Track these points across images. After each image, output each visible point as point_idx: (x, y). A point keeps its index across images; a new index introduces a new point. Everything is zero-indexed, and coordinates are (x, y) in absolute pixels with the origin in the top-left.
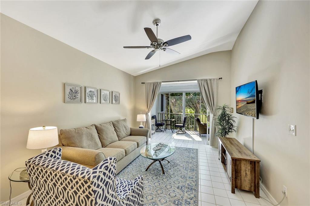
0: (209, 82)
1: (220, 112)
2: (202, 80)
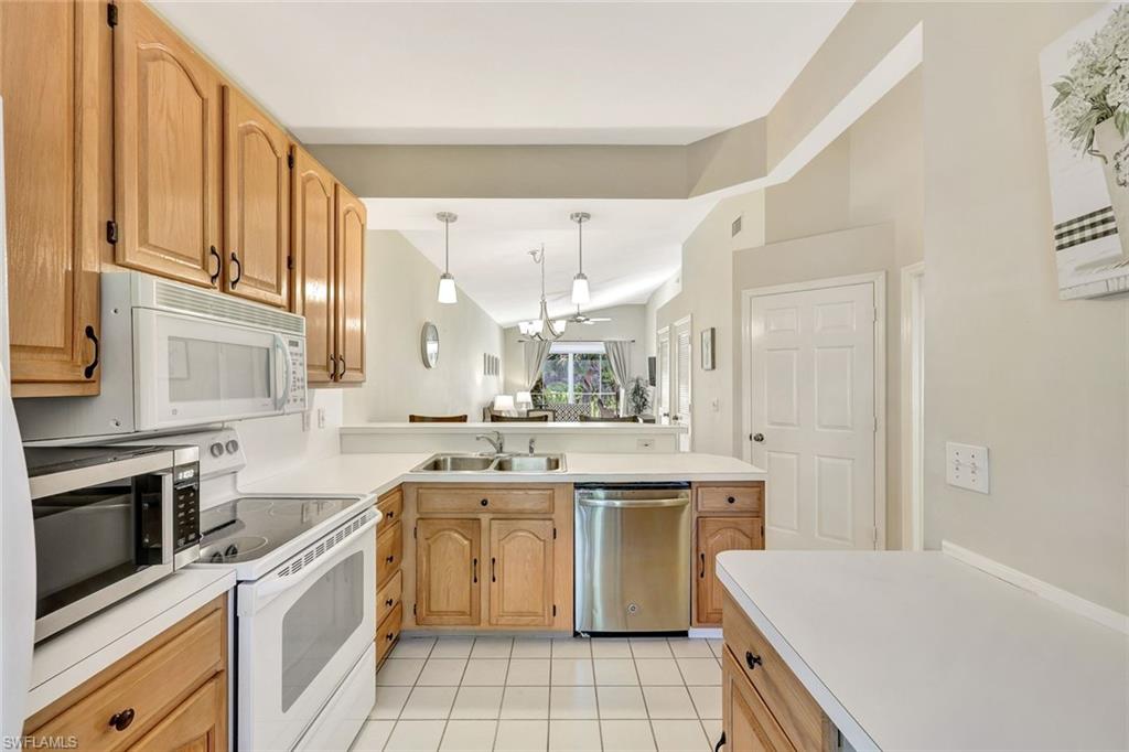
0: (619, 344)
2: (610, 342)
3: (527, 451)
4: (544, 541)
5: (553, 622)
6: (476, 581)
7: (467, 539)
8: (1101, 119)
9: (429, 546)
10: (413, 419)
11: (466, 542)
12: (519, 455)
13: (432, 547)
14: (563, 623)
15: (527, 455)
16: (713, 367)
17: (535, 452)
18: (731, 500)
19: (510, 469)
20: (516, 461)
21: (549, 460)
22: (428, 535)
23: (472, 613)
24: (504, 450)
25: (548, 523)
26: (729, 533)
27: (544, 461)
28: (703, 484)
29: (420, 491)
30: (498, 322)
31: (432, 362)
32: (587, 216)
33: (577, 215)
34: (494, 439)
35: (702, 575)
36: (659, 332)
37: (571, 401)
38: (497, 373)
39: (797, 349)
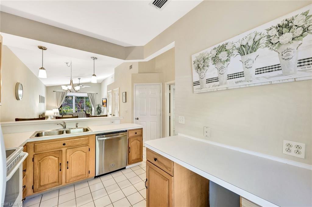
0: (92, 94)
1: (97, 107)
2: (89, 93)
3: (75, 127)
4: (86, 152)
5: (89, 175)
6: (60, 170)
7: (56, 157)
8: (198, 68)
9: (40, 163)
10: (17, 120)
11: (57, 159)
12: (72, 129)
13: (41, 163)
14: (92, 175)
15: (75, 128)
16: (126, 102)
17: (78, 127)
18: (136, 133)
19: (70, 133)
20: (72, 131)
21: (84, 129)
22: (39, 159)
23: (59, 181)
24: (66, 127)
25: (87, 147)
26: (135, 141)
27: (82, 130)
28: (130, 130)
29: (35, 144)
30: (45, 84)
31: (20, 98)
32: (96, 58)
33: (93, 57)
34: (62, 124)
35: (130, 152)
36: (108, 92)
37: (74, 112)
38: (44, 102)
39: (145, 98)
